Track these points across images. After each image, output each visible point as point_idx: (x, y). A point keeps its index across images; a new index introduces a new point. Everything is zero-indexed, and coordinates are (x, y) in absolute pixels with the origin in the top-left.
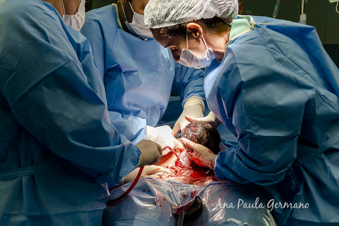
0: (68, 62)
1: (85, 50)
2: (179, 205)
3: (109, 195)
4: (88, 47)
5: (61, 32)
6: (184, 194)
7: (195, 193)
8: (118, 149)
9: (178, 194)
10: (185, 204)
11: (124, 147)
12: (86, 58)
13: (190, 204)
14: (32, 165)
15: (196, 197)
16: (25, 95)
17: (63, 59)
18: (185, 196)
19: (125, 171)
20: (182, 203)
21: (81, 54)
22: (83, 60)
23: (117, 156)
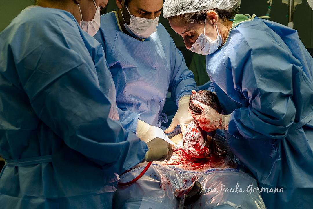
0: (81, 65)
1: (99, 54)
2: (181, 189)
3: (118, 180)
4: (102, 51)
5: (78, 37)
6: (186, 180)
7: (195, 178)
8: (122, 145)
9: (180, 179)
10: (186, 189)
11: (128, 143)
12: (100, 61)
13: (191, 188)
14: (50, 153)
15: (196, 182)
16: (42, 92)
17: (76, 62)
18: (186, 181)
19: (129, 164)
20: (183, 187)
21: (96, 57)
22: (96, 63)
23: (121, 151)
